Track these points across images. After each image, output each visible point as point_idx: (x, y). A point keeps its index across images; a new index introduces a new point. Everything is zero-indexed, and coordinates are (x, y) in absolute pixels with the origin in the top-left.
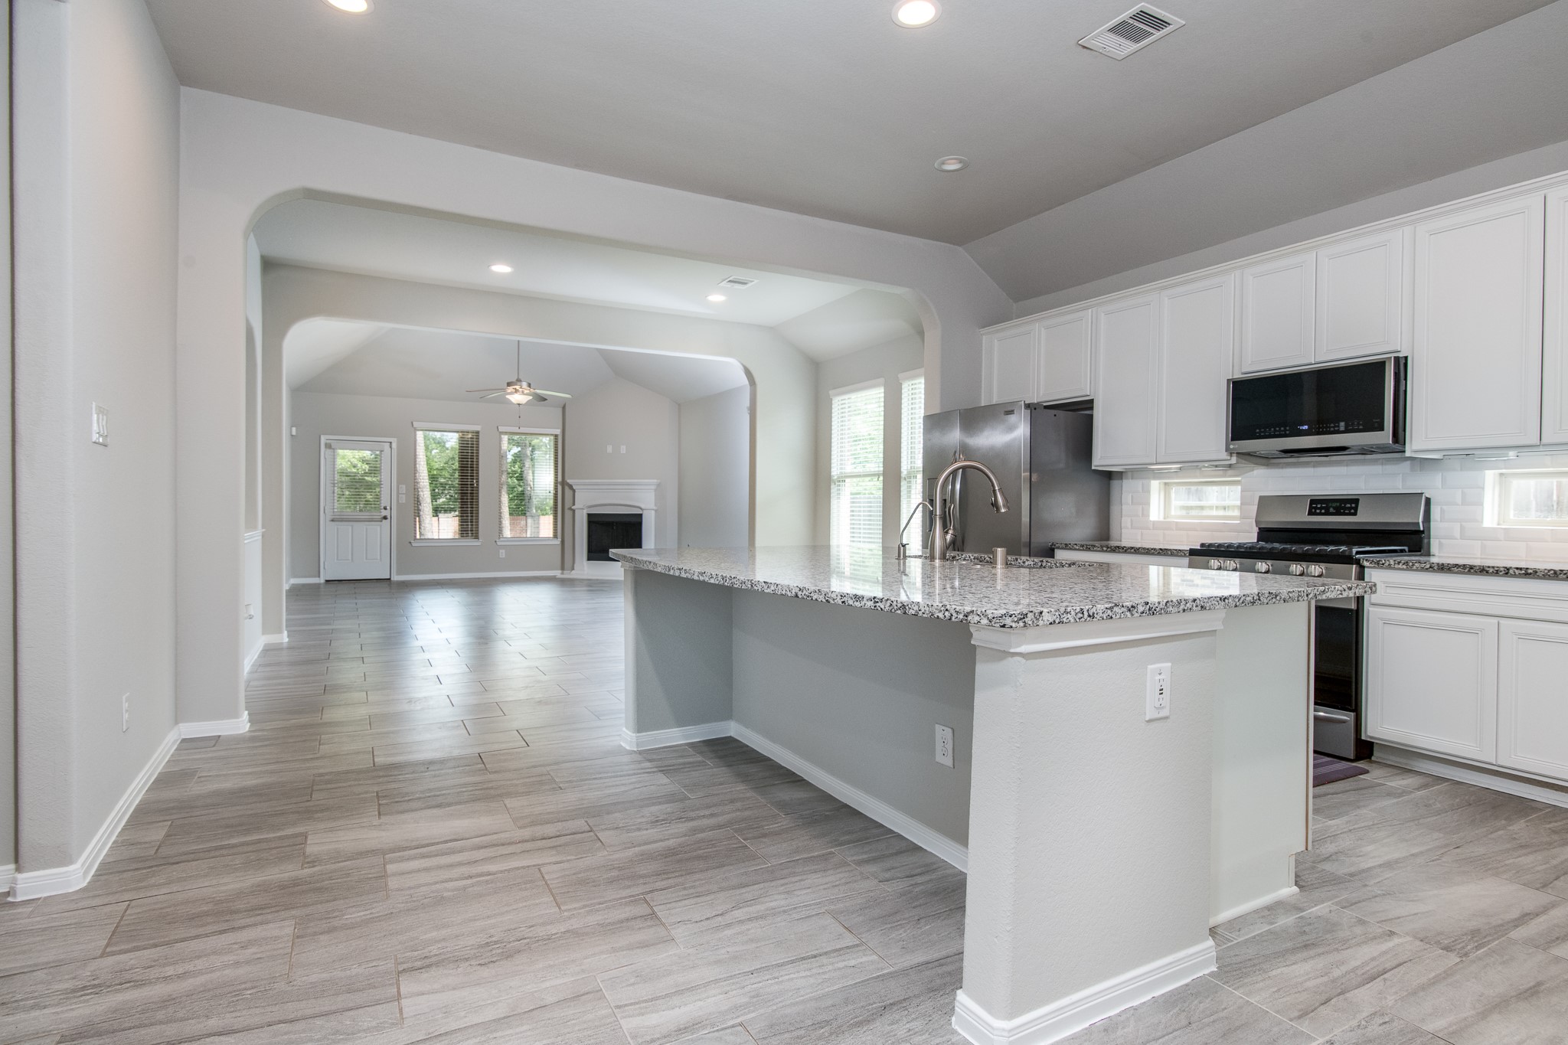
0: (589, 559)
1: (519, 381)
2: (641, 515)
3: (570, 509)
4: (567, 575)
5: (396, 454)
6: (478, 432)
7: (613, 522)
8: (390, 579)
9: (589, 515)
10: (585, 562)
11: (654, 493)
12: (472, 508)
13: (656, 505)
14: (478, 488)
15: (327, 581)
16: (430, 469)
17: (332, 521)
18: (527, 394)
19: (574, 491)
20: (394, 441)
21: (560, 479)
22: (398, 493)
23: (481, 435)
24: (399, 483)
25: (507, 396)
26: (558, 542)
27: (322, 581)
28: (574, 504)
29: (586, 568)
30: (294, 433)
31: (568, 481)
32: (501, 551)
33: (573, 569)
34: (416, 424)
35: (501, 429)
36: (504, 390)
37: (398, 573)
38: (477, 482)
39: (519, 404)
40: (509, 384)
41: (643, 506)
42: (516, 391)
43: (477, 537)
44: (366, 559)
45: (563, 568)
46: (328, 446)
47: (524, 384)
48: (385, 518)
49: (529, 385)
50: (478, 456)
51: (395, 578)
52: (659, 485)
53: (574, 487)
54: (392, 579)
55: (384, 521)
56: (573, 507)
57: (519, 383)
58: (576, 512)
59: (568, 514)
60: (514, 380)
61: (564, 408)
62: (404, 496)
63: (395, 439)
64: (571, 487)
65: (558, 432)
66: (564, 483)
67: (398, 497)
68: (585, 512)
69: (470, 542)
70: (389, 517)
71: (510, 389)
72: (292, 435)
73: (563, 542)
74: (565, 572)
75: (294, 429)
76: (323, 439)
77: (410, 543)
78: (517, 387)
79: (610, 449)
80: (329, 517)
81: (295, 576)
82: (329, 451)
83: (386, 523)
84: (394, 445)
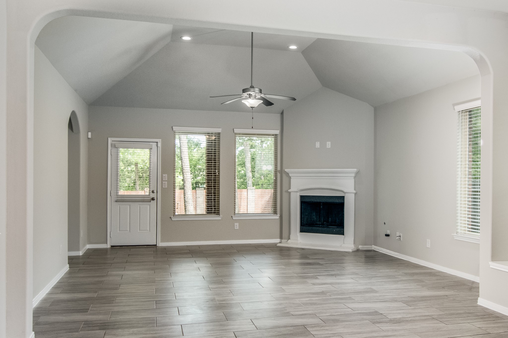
0: (302, 231)
1: (252, 87)
2: (343, 197)
3: (287, 191)
4: (285, 244)
5: (161, 150)
6: (219, 134)
7: (320, 203)
8: (156, 245)
9: (302, 197)
10: (299, 234)
11: (353, 180)
12: (215, 195)
13: (355, 190)
14: (219, 176)
15: (112, 246)
16: (191, 160)
17: (116, 201)
18: (258, 99)
19: (290, 178)
20: (159, 141)
21: (279, 168)
22: (162, 180)
23: (221, 135)
24: (163, 173)
25: (243, 101)
26: (277, 217)
27: (109, 246)
28: (290, 188)
29: (299, 238)
30: (90, 137)
31: (286, 170)
32: (236, 224)
33: (289, 238)
34: (175, 128)
35: (236, 131)
36: (240, 96)
37: (162, 241)
38: (219, 171)
39: (252, 107)
40: (244, 91)
41: (345, 191)
42: (250, 95)
43: (218, 214)
44: (140, 230)
45: (281, 238)
46: (114, 146)
47: (257, 90)
48: (153, 199)
49: (261, 91)
50: (219, 152)
51: (161, 244)
52: (357, 173)
53: (290, 175)
54: (158, 245)
55: (152, 201)
56: (289, 191)
57: (252, 89)
58: (292, 194)
59: (285, 195)
60: (249, 87)
61: (282, 113)
62: (167, 182)
63: (160, 140)
64: (287, 174)
65: (277, 132)
66: (282, 171)
67: (162, 183)
68: (298, 195)
69: (213, 217)
70: (156, 198)
71: (245, 94)
72: (89, 138)
73: (281, 217)
74: (283, 241)
75: (90, 134)
76: (110, 140)
77: (171, 218)
78: (251, 93)
79: (318, 145)
80: (114, 199)
81: (90, 243)
82: (114, 150)
83: (153, 203)
84: (160, 145)
